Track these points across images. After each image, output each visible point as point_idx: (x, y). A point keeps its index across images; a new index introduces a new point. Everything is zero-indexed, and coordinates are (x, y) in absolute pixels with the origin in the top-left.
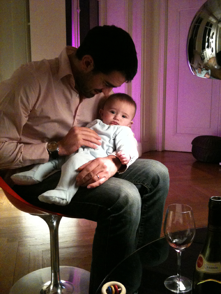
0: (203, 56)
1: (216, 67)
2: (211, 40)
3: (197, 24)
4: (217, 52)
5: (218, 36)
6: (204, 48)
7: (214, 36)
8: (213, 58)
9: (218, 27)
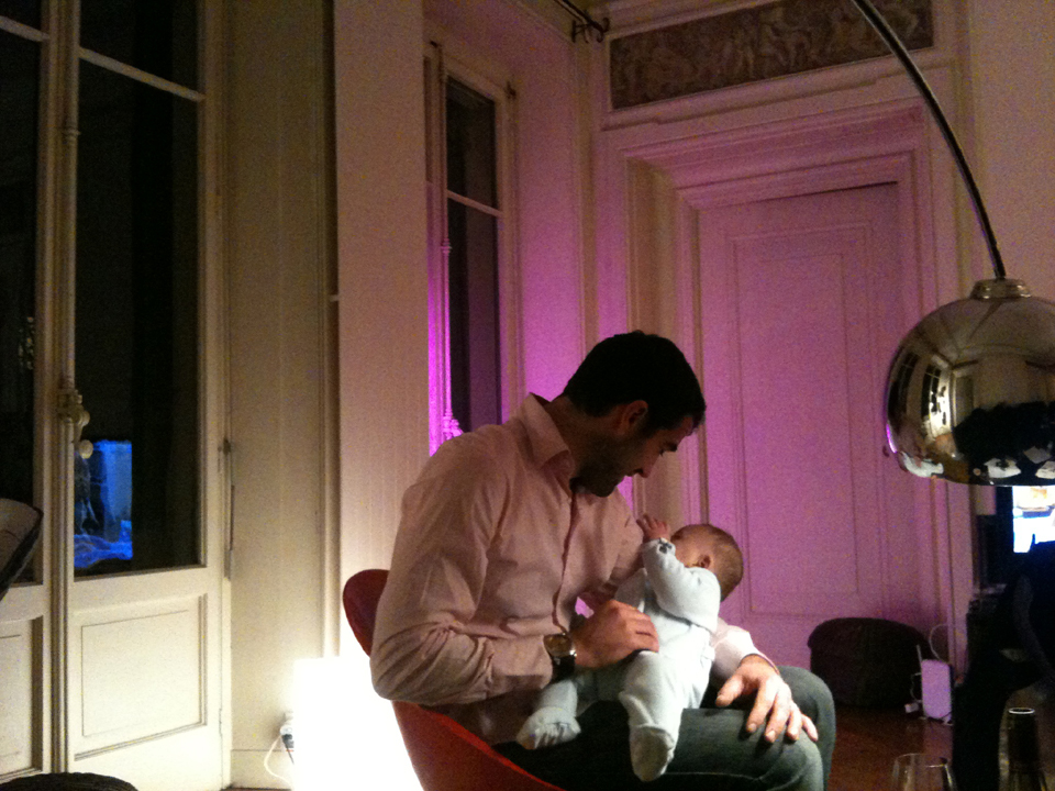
0: (925, 429)
1: (953, 456)
2: (939, 399)
3: (907, 366)
4: (956, 425)
5: (954, 392)
6: (925, 412)
7: (946, 393)
8: (945, 435)
9: (952, 375)
